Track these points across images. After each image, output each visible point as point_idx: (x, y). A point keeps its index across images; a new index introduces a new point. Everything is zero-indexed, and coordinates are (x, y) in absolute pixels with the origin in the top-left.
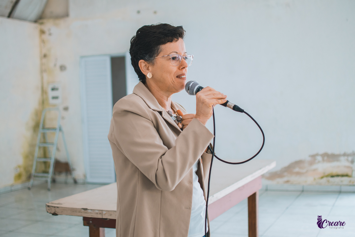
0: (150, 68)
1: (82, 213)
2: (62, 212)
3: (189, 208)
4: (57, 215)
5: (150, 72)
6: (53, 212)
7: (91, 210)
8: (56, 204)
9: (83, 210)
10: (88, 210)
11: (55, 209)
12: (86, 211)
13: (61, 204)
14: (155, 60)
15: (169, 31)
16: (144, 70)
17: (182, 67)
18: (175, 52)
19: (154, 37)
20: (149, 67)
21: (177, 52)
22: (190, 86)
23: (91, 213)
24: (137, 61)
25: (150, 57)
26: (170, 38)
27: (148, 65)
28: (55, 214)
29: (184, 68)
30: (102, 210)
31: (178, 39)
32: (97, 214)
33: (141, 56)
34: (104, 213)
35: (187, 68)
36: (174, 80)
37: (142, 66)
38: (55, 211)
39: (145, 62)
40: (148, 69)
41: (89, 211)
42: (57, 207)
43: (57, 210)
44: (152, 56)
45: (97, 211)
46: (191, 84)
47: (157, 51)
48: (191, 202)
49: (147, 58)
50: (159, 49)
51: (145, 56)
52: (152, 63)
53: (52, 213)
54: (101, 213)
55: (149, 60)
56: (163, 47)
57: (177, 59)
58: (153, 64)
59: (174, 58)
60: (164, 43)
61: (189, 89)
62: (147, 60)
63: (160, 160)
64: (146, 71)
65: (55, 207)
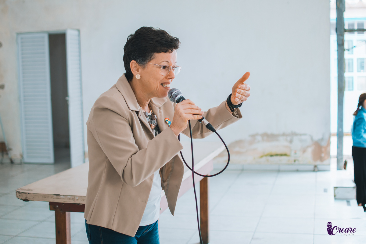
0: (140, 70)
1: (54, 198)
2: (34, 198)
3: (145, 202)
4: (28, 201)
5: (139, 73)
6: (24, 198)
7: (64, 195)
8: (26, 190)
9: (55, 196)
10: (60, 196)
11: (26, 195)
12: (58, 197)
13: (32, 190)
14: (146, 65)
15: (166, 42)
16: (134, 70)
17: (170, 77)
18: (167, 61)
19: (151, 43)
20: (139, 68)
21: (168, 61)
22: (173, 94)
23: (63, 198)
24: (129, 60)
25: (142, 61)
26: (166, 48)
27: (138, 67)
28: (26, 200)
29: (171, 78)
30: (75, 196)
31: (172, 51)
32: (70, 199)
33: (134, 57)
34: (77, 198)
35: (173, 80)
36: (158, 87)
37: (133, 66)
38: (27, 198)
39: (137, 64)
40: (138, 70)
41: (62, 197)
42: (29, 193)
43: (28, 196)
44: (144, 61)
45: (70, 197)
46: (174, 93)
47: (150, 57)
48: (148, 197)
49: (139, 61)
50: (152, 56)
51: (138, 59)
52: (143, 66)
53: (22, 199)
54: (74, 198)
55: (141, 63)
56: (157, 55)
57: (167, 68)
58: (144, 68)
59: (164, 67)
60: (159, 52)
61: (171, 97)
62: (139, 63)
63: (130, 159)
64: (135, 72)
65: (26, 193)
